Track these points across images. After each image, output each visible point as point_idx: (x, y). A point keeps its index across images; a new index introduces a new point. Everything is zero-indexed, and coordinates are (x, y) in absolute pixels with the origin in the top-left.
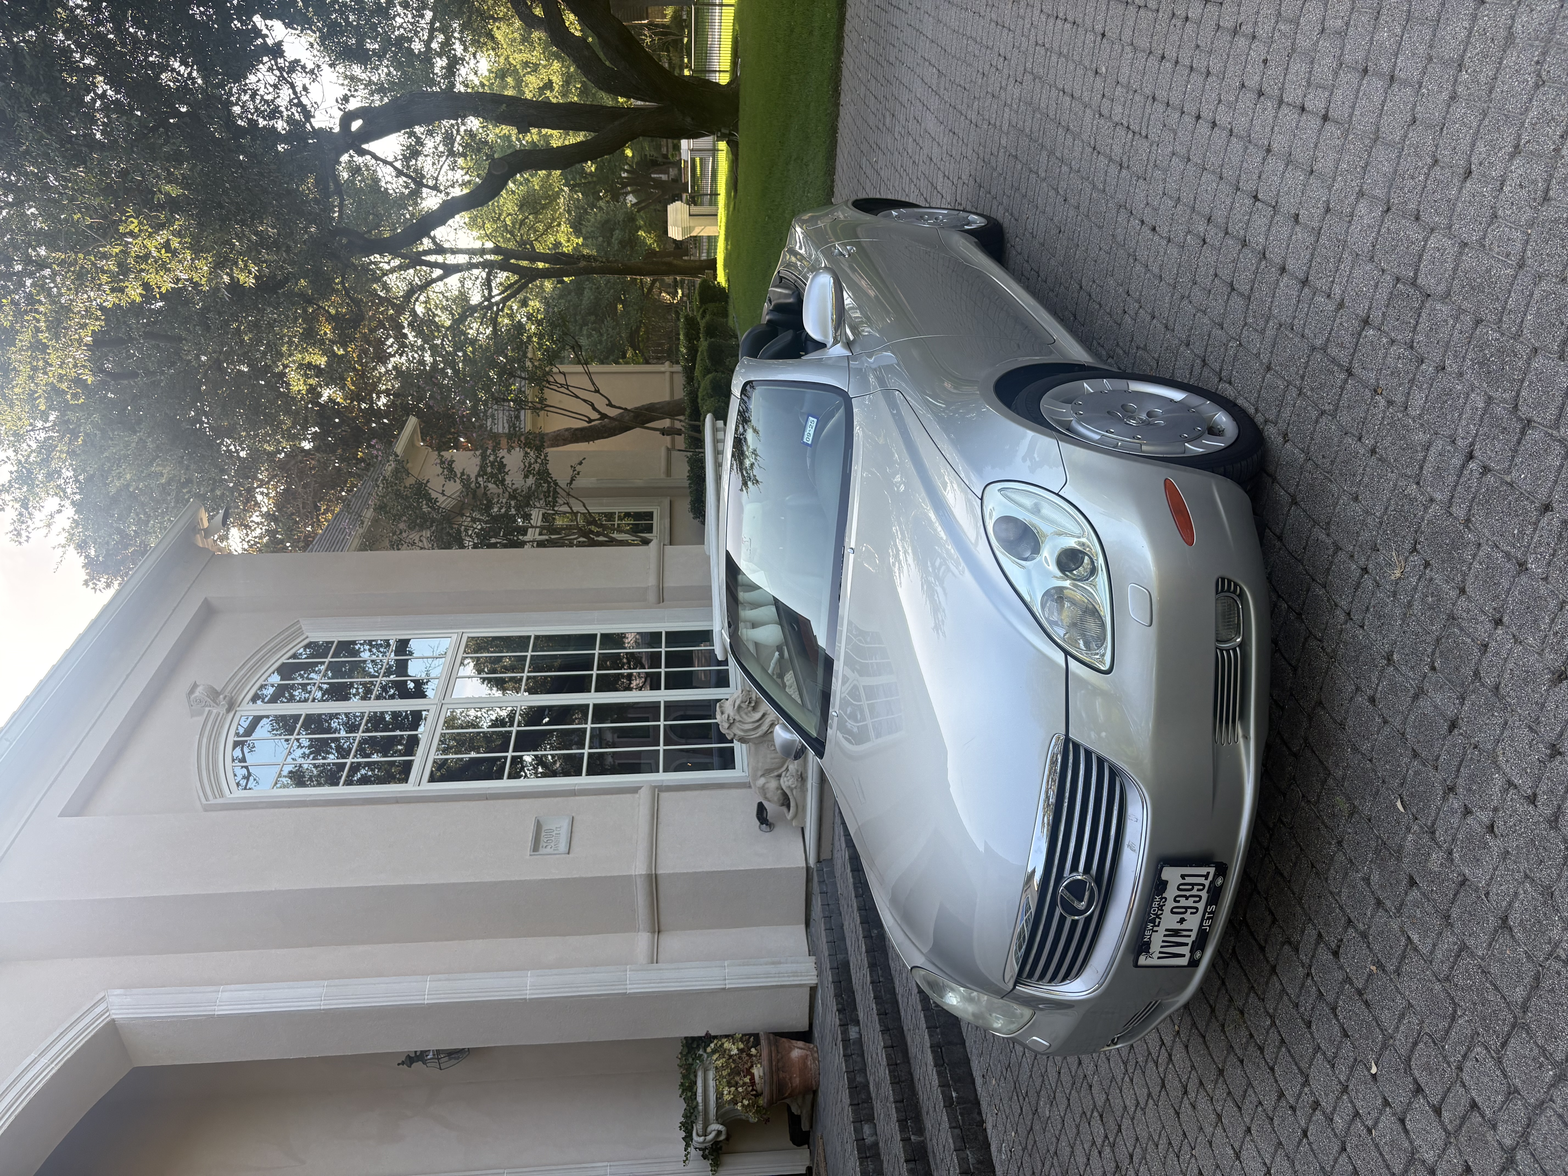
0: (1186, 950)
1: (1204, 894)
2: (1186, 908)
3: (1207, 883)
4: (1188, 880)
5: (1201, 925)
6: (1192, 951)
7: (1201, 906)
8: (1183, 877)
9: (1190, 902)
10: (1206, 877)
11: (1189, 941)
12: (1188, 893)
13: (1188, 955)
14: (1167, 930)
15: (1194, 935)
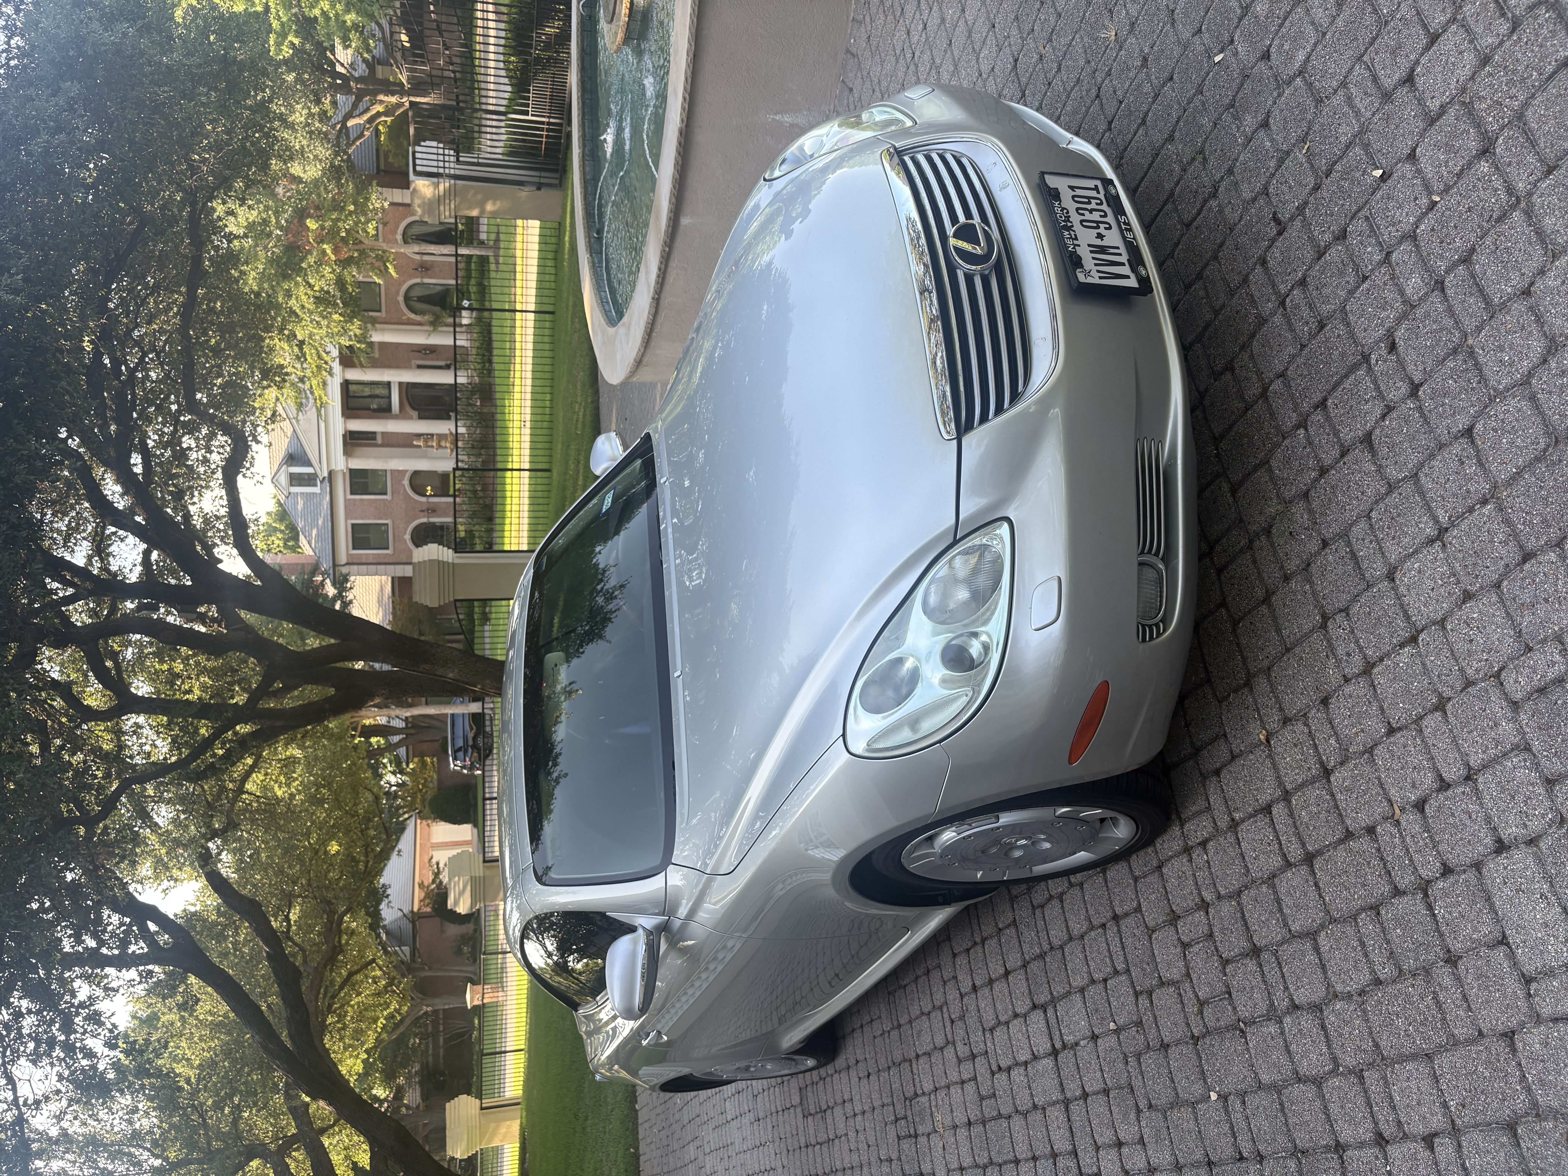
0: (1126, 270)
1: (1105, 207)
2: (1097, 222)
3: (1101, 196)
4: (1079, 192)
5: (1124, 238)
6: (1133, 270)
7: (1110, 219)
8: (1072, 188)
9: (1096, 216)
10: (1096, 189)
11: (1124, 258)
12: (1089, 207)
13: (1132, 276)
14: (1089, 245)
15: (1123, 250)
